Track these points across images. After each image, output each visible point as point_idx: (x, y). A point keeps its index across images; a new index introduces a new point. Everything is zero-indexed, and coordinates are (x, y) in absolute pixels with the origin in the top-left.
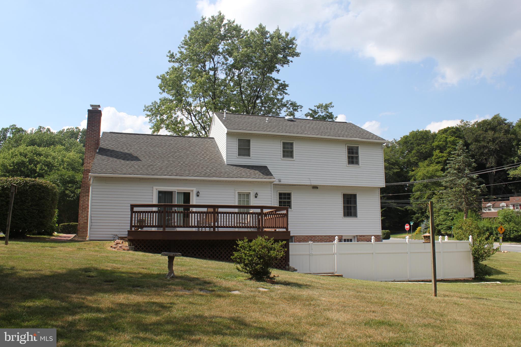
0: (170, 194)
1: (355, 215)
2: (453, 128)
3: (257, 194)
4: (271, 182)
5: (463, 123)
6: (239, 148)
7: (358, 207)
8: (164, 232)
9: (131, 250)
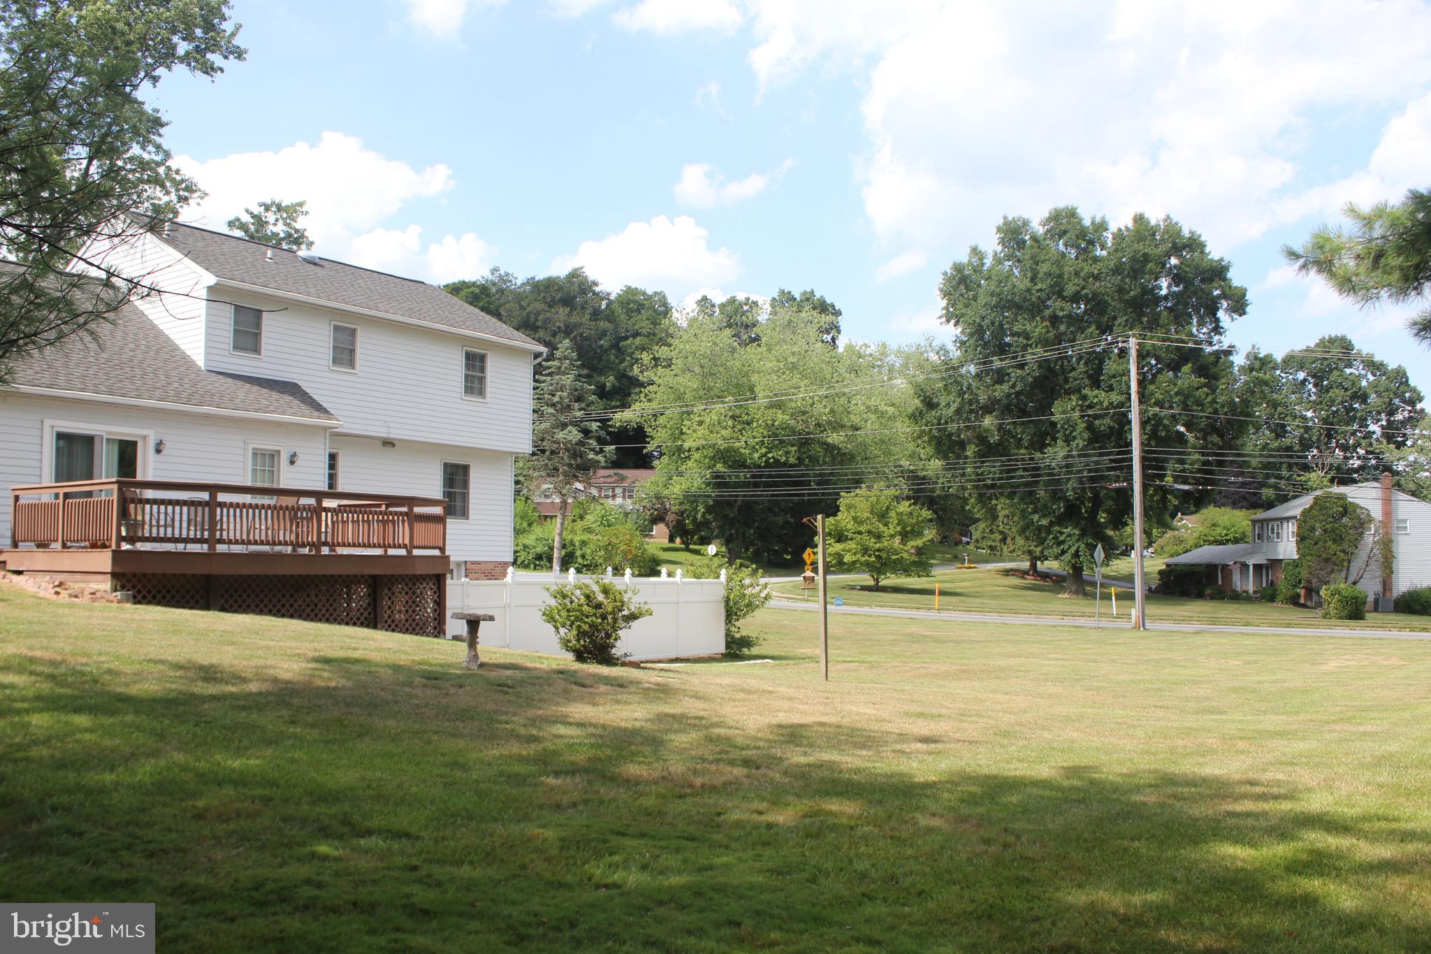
0: (89, 441)
1: (464, 514)
2: (474, 284)
3: (295, 455)
4: (326, 428)
5: (497, 274)
6: (235, 330)
7: (471, 496)
8: (211, 556)
9: (128, 601)
